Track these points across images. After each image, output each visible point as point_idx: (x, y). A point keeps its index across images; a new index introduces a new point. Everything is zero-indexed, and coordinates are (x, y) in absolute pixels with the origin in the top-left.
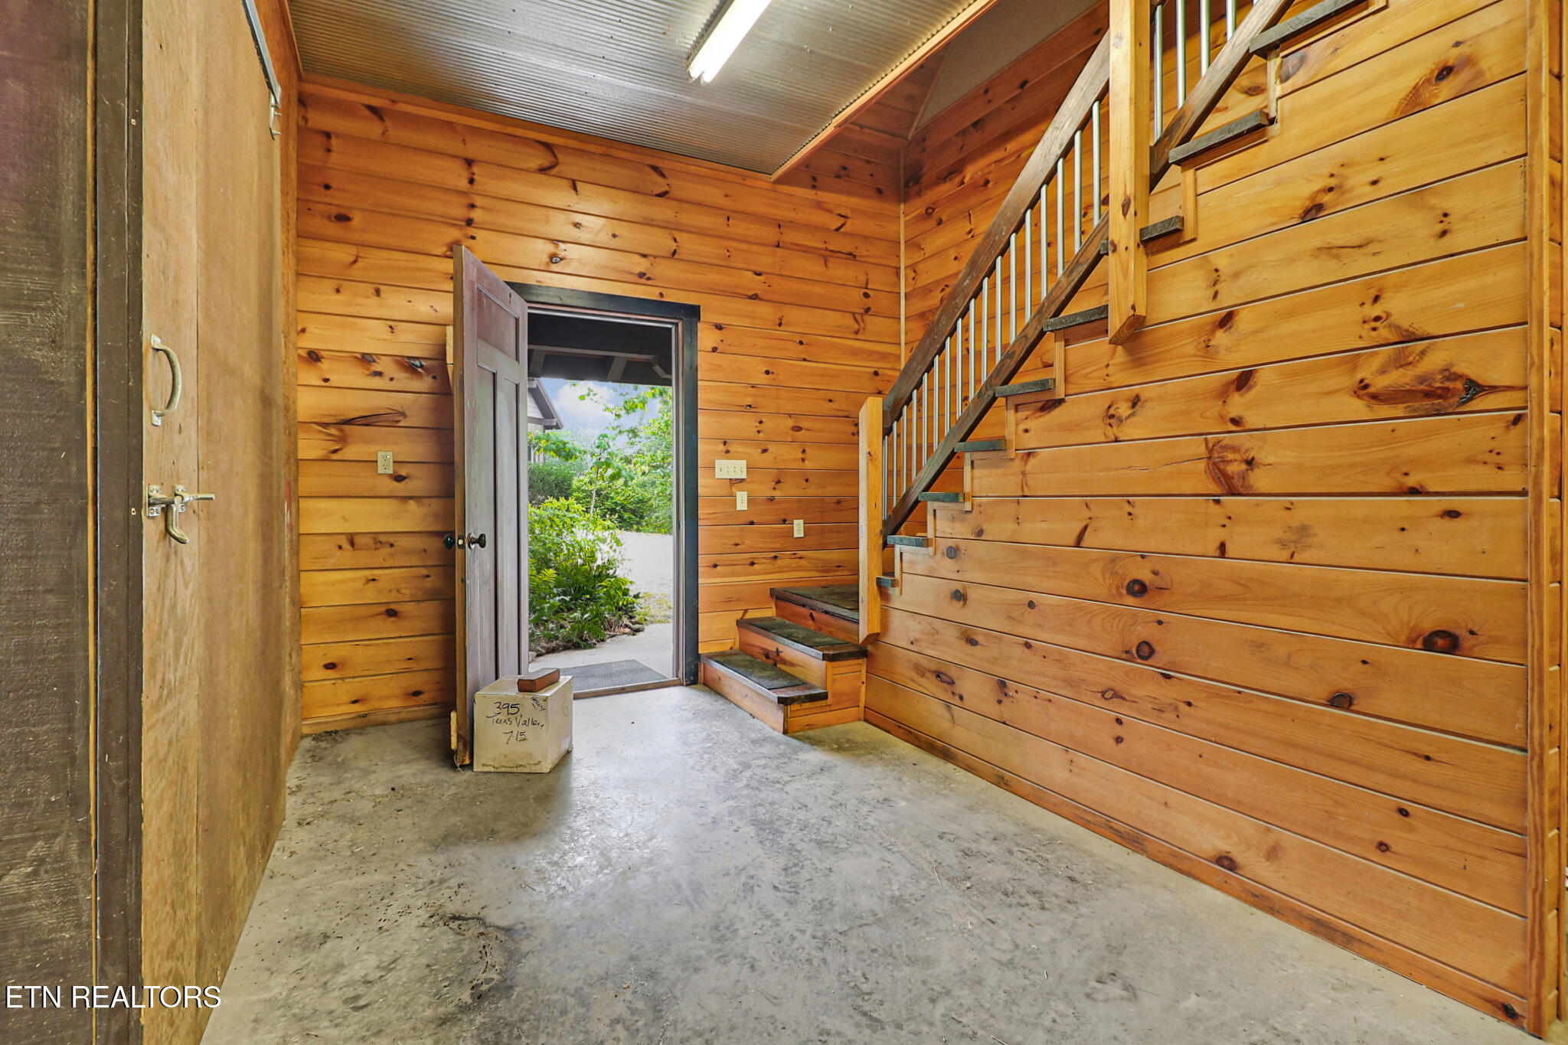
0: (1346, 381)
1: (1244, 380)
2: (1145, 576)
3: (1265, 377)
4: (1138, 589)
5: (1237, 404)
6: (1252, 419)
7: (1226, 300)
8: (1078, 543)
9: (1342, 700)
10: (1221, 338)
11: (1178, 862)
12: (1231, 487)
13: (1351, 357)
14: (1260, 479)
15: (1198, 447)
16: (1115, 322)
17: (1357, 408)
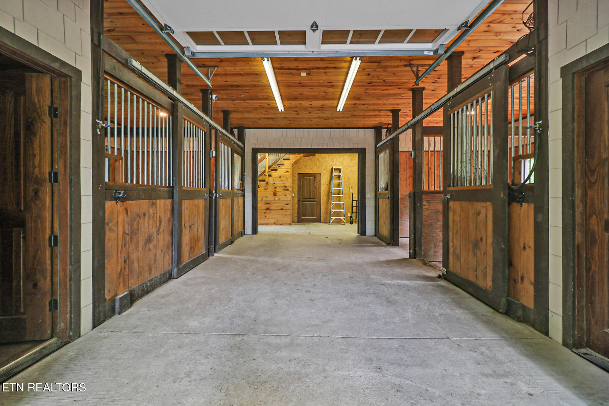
0: (282, 189)
1: (276, 188)
2: (268, 202)
3: (277, 187)
4: (267, 204)
5: (275, 189)
6: (277, 190)
7: (275, 182)
8: (262, 200)
9: (282, 209)
10: (274, 184)
11: (271, 225)
12: (275, 195)
13: (283, 187)
14: (277, 195)
15: (272, 192)
16: (266, 182)
17: (283, 190)
